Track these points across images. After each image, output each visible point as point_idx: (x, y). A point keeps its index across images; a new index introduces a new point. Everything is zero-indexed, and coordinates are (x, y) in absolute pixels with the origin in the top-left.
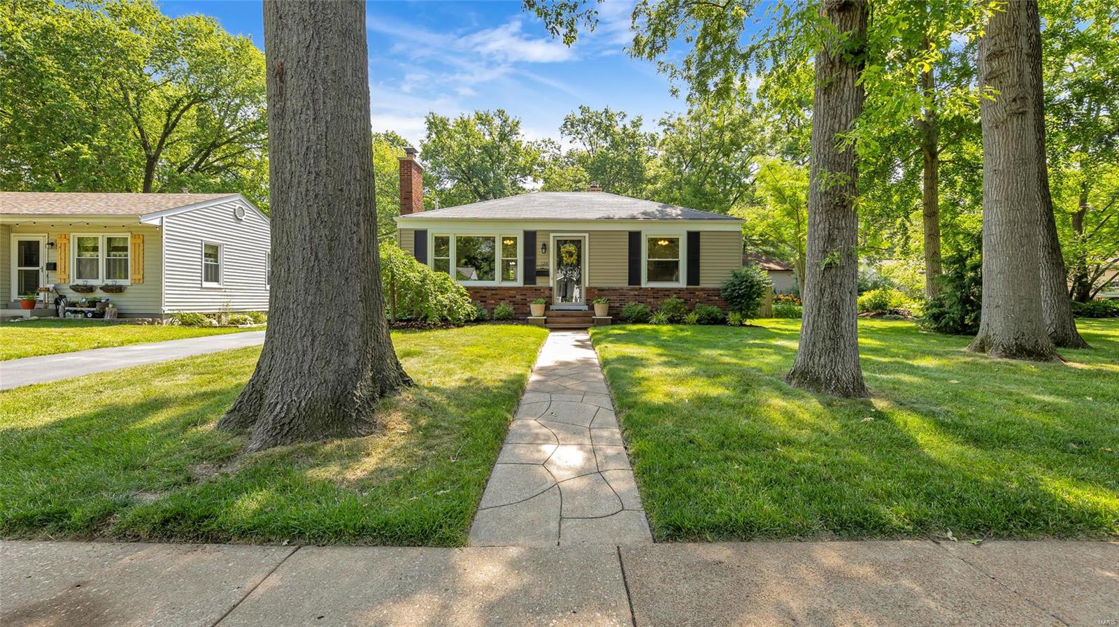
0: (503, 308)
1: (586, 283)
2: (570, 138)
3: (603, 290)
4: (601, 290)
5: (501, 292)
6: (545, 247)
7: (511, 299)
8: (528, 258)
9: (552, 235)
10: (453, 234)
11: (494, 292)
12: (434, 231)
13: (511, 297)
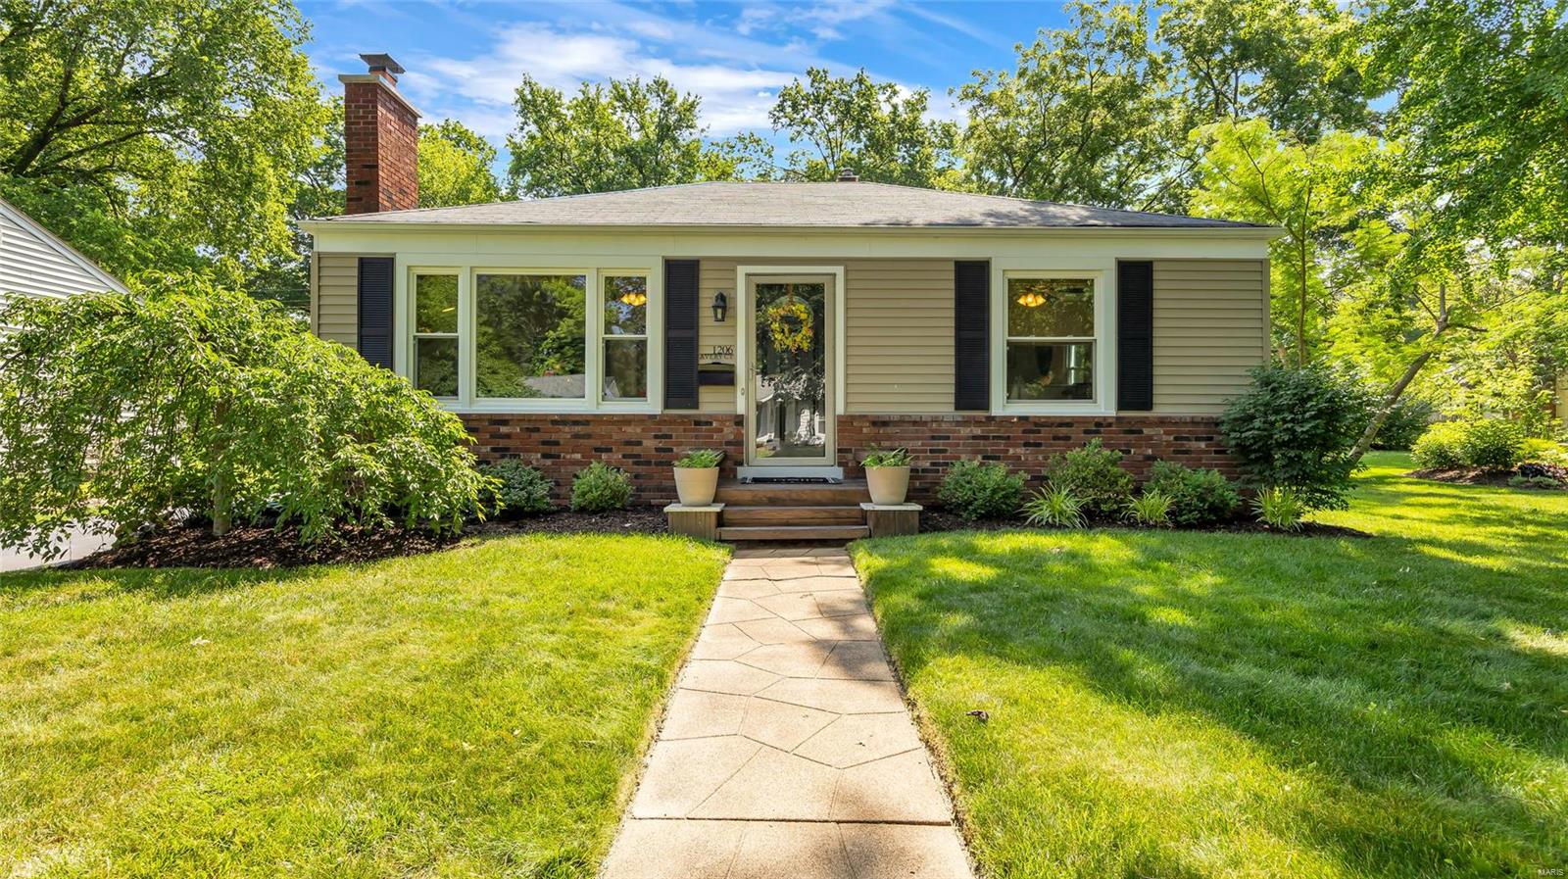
0: (594, 478)
1: (838, 404)
2: (791, 132)
3: (885, 424)
4: (879, 423)
5: (603, 430)
6: (723, 303)
7: (629, 450)
8: (674, 334)
9: (742, 270)
10: (464, 265)
11: (577, 429)
12: (413, 261)
13: (629, 443)
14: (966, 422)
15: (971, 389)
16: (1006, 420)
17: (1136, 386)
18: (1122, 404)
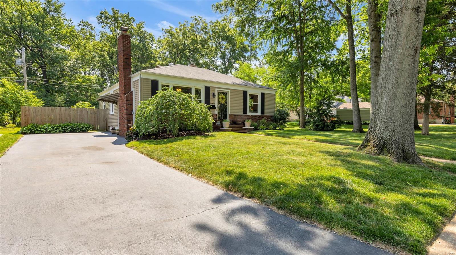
1: (229, 112)
6: (214, 95)
8: (206, 99)
9: (216, 89)
10: (172, 84)
12: (162, 82)
14: (245, 116)
15: (245, 111)
16: (249, 116)
17: (263, 112)
18: (262, 113)
